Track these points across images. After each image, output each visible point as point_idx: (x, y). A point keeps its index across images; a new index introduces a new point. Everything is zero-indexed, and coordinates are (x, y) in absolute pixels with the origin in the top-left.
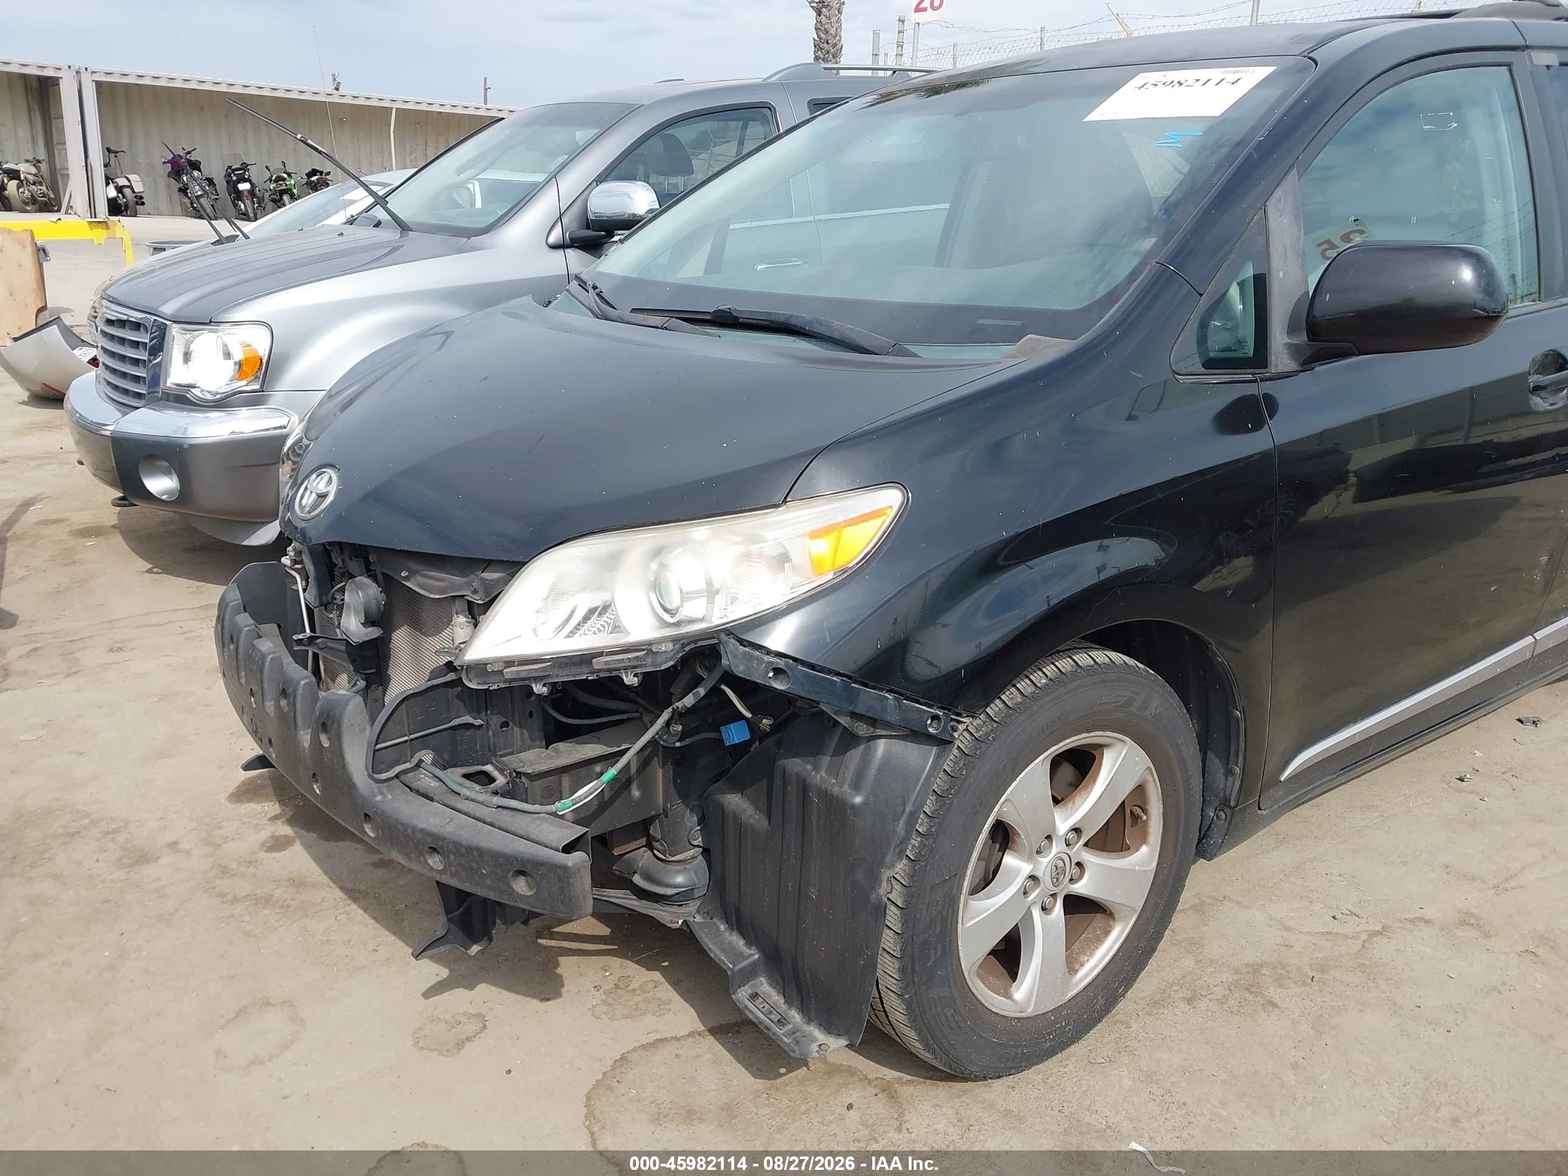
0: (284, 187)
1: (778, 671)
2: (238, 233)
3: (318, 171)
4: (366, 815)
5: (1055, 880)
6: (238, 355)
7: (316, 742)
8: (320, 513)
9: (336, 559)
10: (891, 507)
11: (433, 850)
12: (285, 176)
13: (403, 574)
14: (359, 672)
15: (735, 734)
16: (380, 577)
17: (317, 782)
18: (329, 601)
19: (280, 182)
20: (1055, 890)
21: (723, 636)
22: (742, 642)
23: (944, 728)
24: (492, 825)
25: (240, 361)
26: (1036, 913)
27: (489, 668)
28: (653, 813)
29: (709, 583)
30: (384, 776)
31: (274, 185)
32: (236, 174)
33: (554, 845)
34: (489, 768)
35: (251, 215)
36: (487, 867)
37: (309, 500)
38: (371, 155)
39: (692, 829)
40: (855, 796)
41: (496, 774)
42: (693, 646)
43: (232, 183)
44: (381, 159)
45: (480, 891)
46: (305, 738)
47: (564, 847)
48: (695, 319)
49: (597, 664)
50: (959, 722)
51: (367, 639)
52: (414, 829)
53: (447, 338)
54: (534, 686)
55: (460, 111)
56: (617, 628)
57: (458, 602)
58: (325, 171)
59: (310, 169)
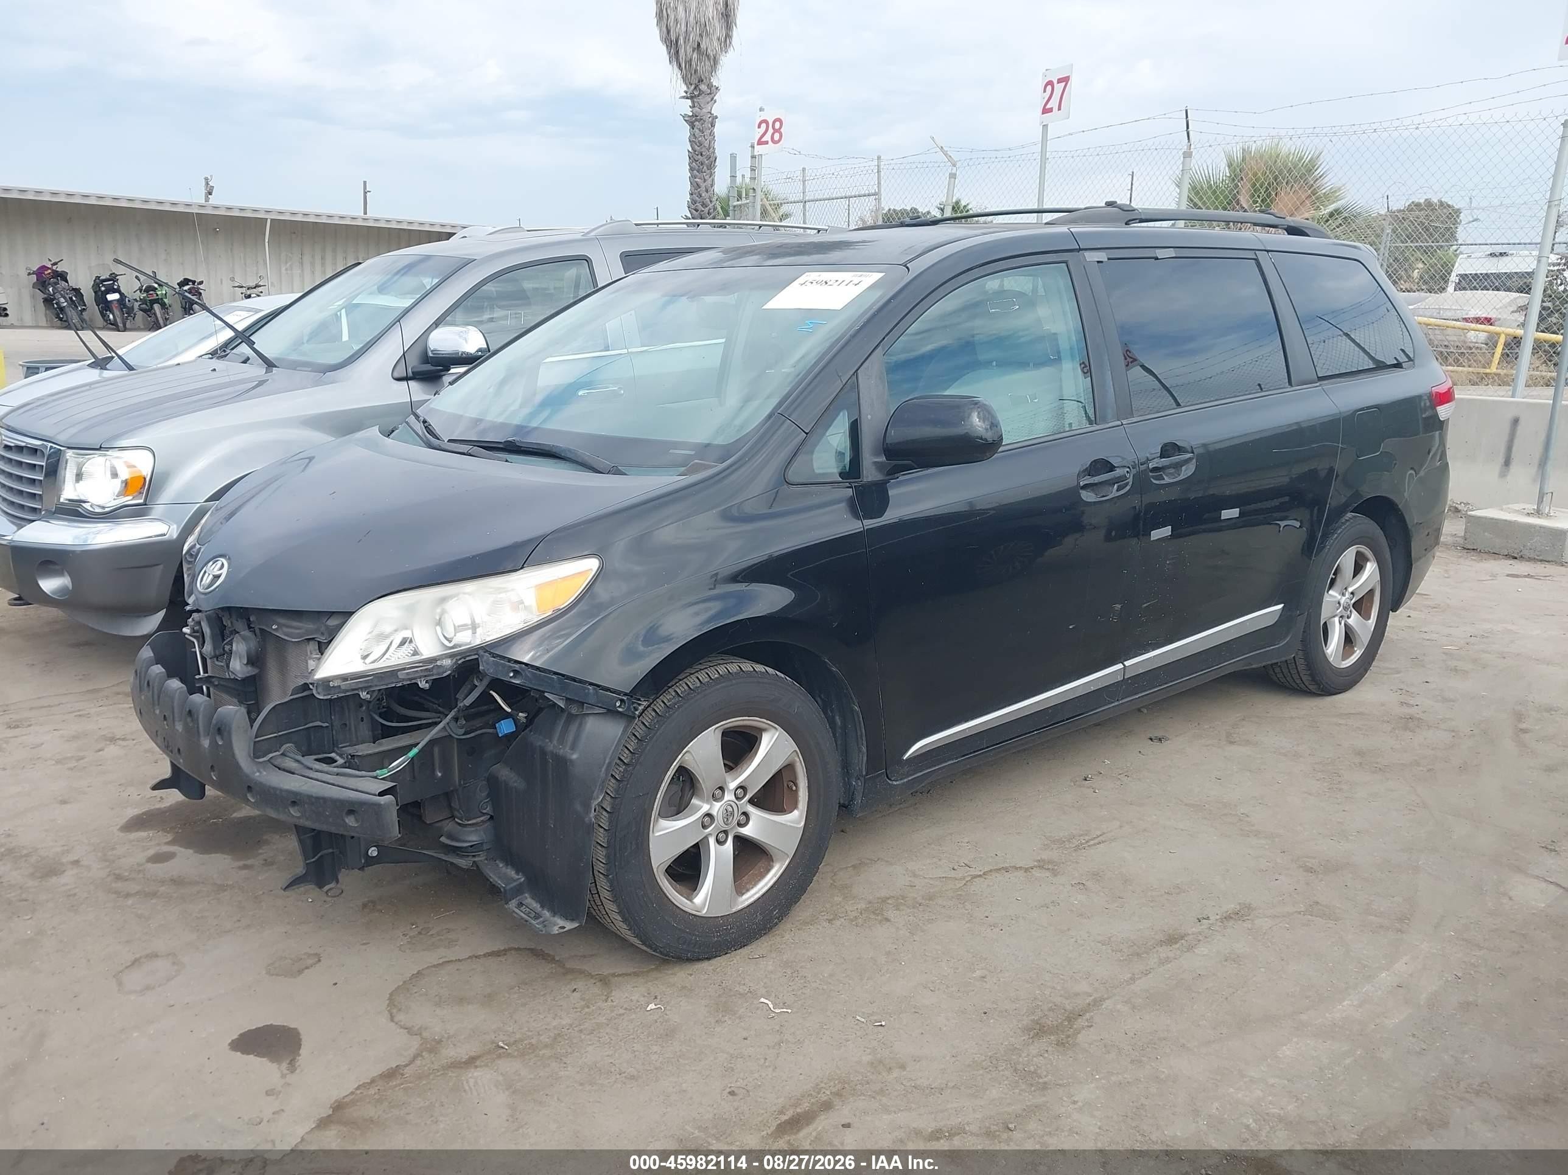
0: (155, 297)
1: (516, 672)
2: (114, 355)
3: (190, 281)
4: (249, 787)
5: (726, 820)
6: (125, 474)
7: (214, 743)
8: (216, 588)
9: (227, 622)
10: (591, 569)
11: (294, 803)
12: (156, 286)
13: (273, 627)
14: (243, 703)
15: (506, 727)
16: (257, 631)
17: (214, 771)
18: (222, 655)
19: (151, 292)
20: (726, 828)
21: (481, 652)
22: (494, 655)
23: (629, 708)
24: (333, 785)
25: (126, 480)
26: (712, 841)
27: (331, 684)
28: (451, 789)
29: (473, 622)
30: (261, 760)
31: (145, 295)
32: (104, 286)
33: (373, 792)
34: (333, 755)
35: (121, 325)
36: (328, 810)
37: (207, 579)
38: (245, 264)
39: (481, 802)
40: (573, 754)
41: (338, 758)
42: (463, 660)
43: (100, 293)
44: (255, 268)
45: (324, 827)
46: (206, 743)
47: (379, 793)
48: (491, 448)
49: (401, 675)
50: (640, 705)
51: (248, 675)
52: (281, 790)
53: (309, 462)
54: (361, 694)
55: (336, 221)
56: (416, 653)
57: (311, 643)
58: (198, 281)
59: (182, 279)
